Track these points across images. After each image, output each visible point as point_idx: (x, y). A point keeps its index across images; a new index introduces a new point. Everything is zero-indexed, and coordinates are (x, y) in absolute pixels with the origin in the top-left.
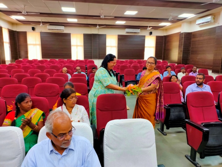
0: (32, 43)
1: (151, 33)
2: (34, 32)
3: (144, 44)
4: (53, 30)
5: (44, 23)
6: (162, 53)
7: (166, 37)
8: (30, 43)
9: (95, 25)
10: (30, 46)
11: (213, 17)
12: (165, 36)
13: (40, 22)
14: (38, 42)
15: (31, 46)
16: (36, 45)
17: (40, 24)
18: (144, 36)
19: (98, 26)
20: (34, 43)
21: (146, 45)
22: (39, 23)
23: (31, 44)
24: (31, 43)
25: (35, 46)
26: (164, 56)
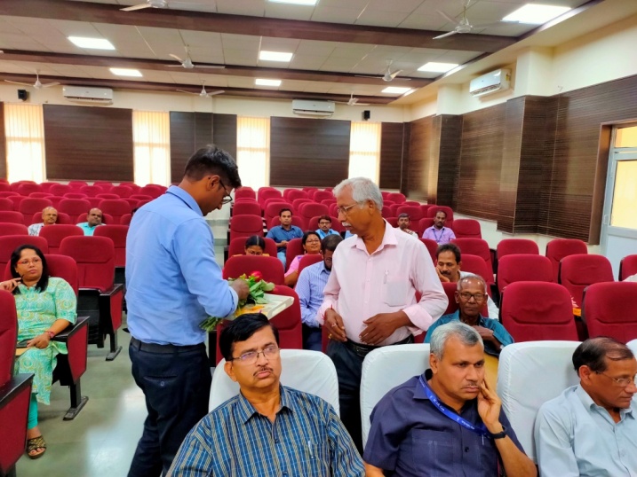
0: (20, 136)
1: (367, 115)
2: (26, 103)
3: (347, 146)
4: (79, 100)
5: (45, 78)
6: (399, 172)
7: (409, 127)
8: (12, 136)
9: (196, 89)
10: (13, 142)
11: (506, 72)
12: (406, 123)
13: (34, 76)
14: (38, 131)
15: (17, 142)
16: (30, 140)
17: (34, 83)
18: (348, 123)
19: (204, 91)
20: (26, 135)
21: (352, 148)
22: (31, 79)
23: (15, 139)
24: (16, 136)
25: (29, 143)
26: (405, 180)
